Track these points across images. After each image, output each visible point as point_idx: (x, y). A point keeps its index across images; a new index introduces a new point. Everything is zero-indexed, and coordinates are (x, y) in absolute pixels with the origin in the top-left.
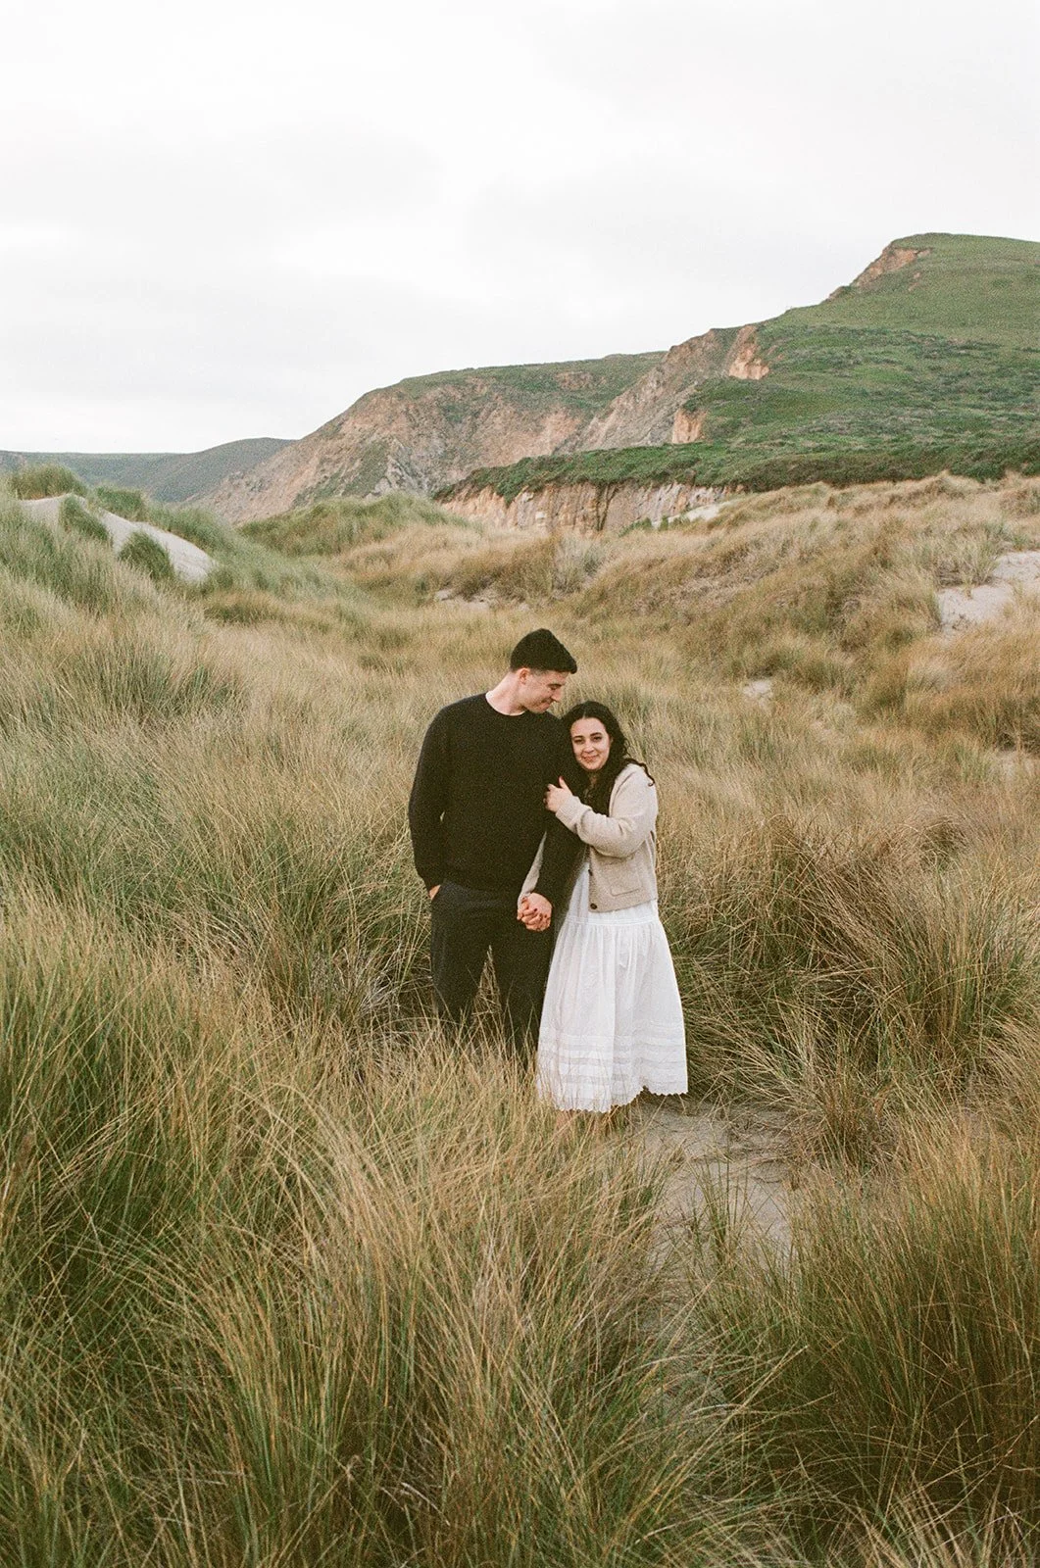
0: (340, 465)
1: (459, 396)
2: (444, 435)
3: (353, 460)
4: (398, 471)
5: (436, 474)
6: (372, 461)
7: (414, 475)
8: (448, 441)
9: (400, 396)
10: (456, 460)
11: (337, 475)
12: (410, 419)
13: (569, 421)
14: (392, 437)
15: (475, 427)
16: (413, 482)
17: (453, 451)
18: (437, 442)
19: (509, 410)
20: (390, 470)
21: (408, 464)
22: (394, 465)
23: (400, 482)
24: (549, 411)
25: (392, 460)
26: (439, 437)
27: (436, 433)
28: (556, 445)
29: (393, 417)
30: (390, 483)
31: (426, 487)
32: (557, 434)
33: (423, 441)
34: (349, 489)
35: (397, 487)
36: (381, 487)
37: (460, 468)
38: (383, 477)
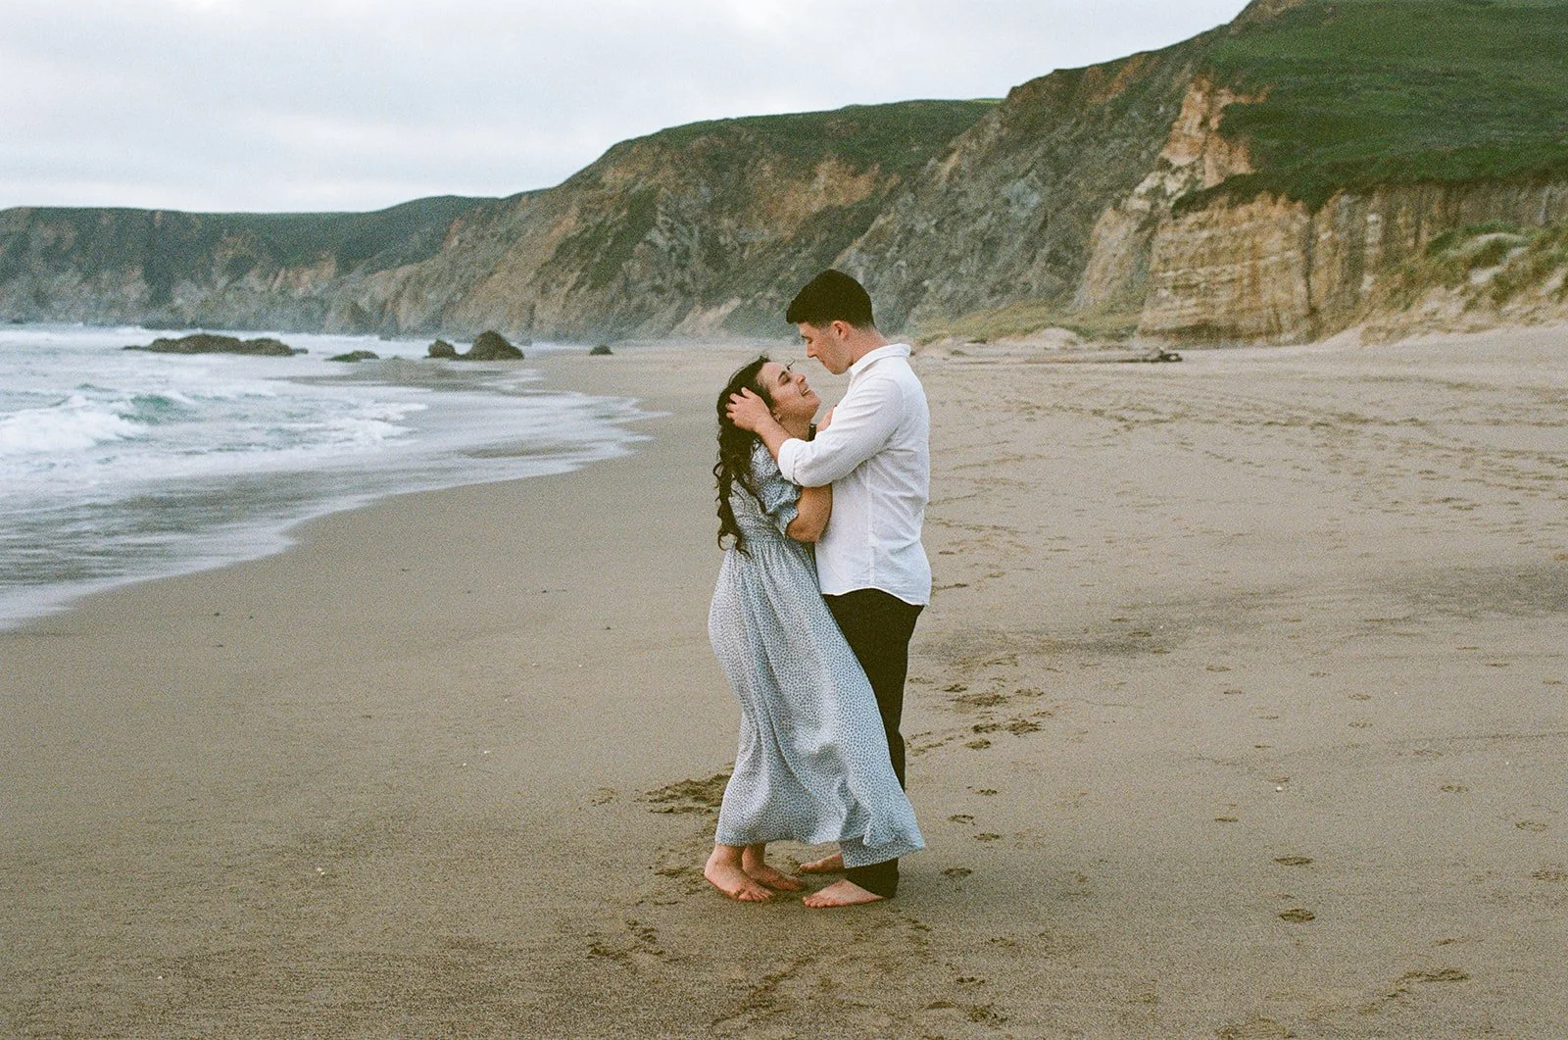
0: (603, 214)
1: (724, 145)
2: (712, 184)
3: (618, 210)
4: (668, 219)
5: (706, 222)
6: (640, 210)
7: (685, 223)
8: (715, 189)
9: (663, 145)
10: (725, 208)
11: (601, 224)
12: (676, 166)
13: (843, 168)
14: (659, 186)
15: (743, 176)
16: (684, 230)
17: (720, 199)
18: (704, 190)
19: (778, 158)
20: (660, 218)
21: (677, 212)
22: (662, 213)
23: (672, 230)
24: (820, 158)
25: (662, 208)
26: (707, 185)
27: (703, 182)
28: (829, 191)
29: (657, 166)
30: (660, 231)
31: (696, 234)
32: (831, 181)
33: (691, 189)
34: (618, 238)
35: (668, 234)
36: (654, 235)
37: (731, 216)
38: (653, 223)
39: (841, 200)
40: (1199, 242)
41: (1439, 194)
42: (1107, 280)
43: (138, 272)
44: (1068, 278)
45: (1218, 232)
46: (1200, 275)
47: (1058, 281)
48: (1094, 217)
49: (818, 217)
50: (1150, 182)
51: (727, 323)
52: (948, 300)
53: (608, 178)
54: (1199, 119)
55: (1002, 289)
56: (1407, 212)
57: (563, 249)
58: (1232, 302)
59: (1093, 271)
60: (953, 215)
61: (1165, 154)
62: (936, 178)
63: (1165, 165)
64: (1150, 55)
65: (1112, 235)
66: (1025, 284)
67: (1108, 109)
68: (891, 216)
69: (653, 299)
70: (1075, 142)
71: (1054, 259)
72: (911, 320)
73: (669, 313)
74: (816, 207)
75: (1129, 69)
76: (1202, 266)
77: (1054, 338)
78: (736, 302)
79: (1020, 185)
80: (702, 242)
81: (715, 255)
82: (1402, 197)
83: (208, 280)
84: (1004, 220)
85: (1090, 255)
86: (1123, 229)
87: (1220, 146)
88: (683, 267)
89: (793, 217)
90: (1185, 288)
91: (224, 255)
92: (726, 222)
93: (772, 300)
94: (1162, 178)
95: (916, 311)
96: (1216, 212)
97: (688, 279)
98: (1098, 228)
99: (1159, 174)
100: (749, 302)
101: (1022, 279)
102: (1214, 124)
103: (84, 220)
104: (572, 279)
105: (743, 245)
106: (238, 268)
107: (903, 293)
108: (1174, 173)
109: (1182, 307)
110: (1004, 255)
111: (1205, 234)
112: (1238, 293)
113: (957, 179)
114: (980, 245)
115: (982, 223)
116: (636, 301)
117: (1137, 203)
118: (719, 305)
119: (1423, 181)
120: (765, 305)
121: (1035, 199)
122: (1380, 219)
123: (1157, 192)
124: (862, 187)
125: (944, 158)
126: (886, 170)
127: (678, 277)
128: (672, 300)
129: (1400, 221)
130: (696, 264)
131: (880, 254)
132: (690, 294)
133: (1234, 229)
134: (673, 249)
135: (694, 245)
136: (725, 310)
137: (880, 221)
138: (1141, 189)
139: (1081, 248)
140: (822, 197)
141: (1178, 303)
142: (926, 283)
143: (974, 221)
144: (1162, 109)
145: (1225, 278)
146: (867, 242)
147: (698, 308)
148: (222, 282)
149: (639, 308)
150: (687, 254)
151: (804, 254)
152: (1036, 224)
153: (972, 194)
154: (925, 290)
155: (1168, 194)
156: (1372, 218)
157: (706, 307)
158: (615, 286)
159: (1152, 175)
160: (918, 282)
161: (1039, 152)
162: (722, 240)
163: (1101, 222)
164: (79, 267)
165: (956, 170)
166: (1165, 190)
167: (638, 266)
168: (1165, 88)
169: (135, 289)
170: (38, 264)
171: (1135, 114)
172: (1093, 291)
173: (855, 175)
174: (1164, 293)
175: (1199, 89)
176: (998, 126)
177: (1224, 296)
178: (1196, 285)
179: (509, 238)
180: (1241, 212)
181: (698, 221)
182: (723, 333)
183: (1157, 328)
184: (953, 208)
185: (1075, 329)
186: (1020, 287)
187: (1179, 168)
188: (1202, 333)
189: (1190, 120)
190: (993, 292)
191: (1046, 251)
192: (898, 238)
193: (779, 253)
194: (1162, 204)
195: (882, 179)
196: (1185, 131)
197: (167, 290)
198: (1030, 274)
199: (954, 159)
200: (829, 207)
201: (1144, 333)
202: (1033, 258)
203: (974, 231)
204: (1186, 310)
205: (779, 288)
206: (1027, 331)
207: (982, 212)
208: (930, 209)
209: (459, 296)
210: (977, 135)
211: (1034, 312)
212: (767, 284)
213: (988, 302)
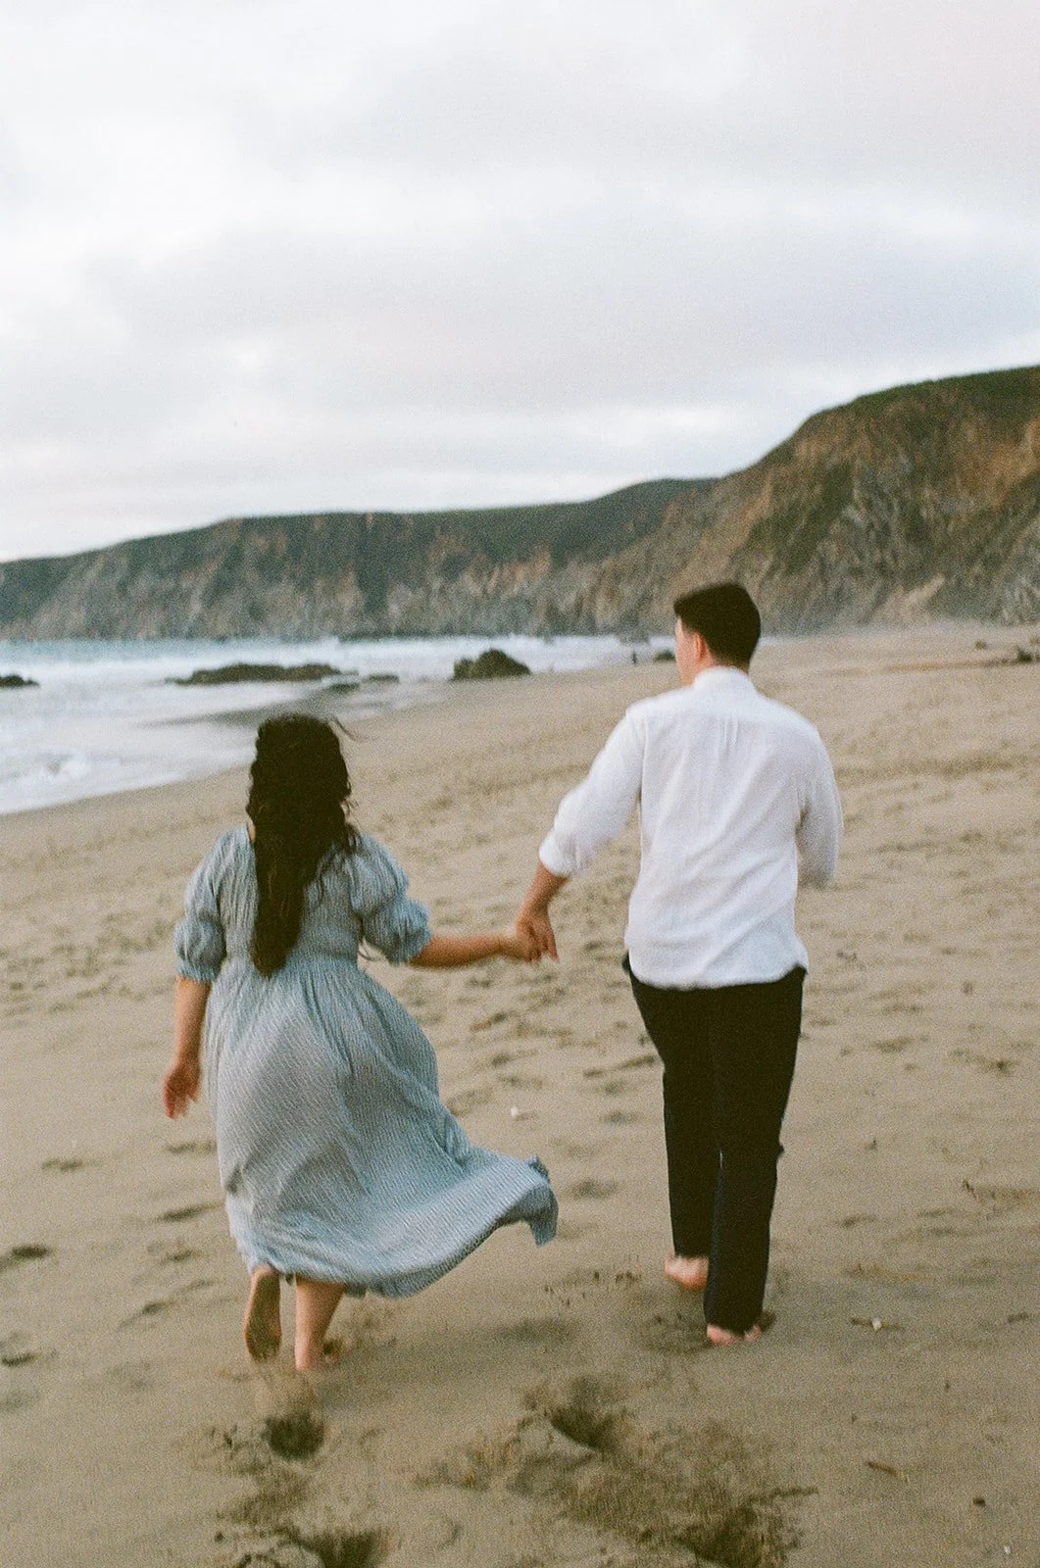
0: (798, 493)
2: (911, 452)
3: (812, 487)
4: (865, 494)
5: (906, 494)
6: (835, 486)
7: (882, 495)
8: (916, 458)
9: (858, 414)
10: (926, 479)
11: (795, 503)
12: (872, 437)
14: (854, 458)
15: (944, 441)
16: (883, 504)
18: (903, 459)
19: (982, 419)
20: (856, 494)
21: (875, 485)
22: (858, 487)
23: (869, 505)
24: (1027, 417)
25: (857, 482)
26: (905, 454)
27: (901, 450)
29: (852, 434)
30: (857, 507)
31: (896, 508)
33: (889, 460)
34: (814, 517)
35: (865, 510)
36: (850, 512)
37: (933, 485)
38: (849, 499)
43: (352, 578)
49: (1025, 482)
51: (934, 605)
53: (802, 451)
57: (756, 533)
69: (852, 583)
73: (870, 597)
74: (1024, 472)
78: (938, 581)
80: (903, 517)
81: (917, 531)
83: (422, 582)
88: (882, 546)
89: (1000, 483)
91: (437, 556)
92: (928, 493)
93: (977, 578)
97: (888, 558)
100: (954, 580)
103: (296, 527)
104: (767, 564)
105: (947, 518)
106: (452, 568)
116: (833, 586)
118: (922, 584)
120: (971, 583)
127: (877, 557)
128: (872, 582)
130: (897, 541)
132: (890, 575)
134: (872, 526)
135: (894, 523)
136: (928, 591)
140: (1031, 460)
147: (900, 589)
148: (436, 585)
149: (838, 593)
150: (886, 528)
157: (908, 588)
158: (811, 571)
162: (924, 513)
164: (293, 576)
167: (834, 547)
169: (349, 598)
170: (251, 576)
179: (706, 522)
181: (898, 494)
182: (927, 617)
193: (985, 525)
197: (382, 595)
205: (985, 563)
209: (656, 589)
212: (971, 561)
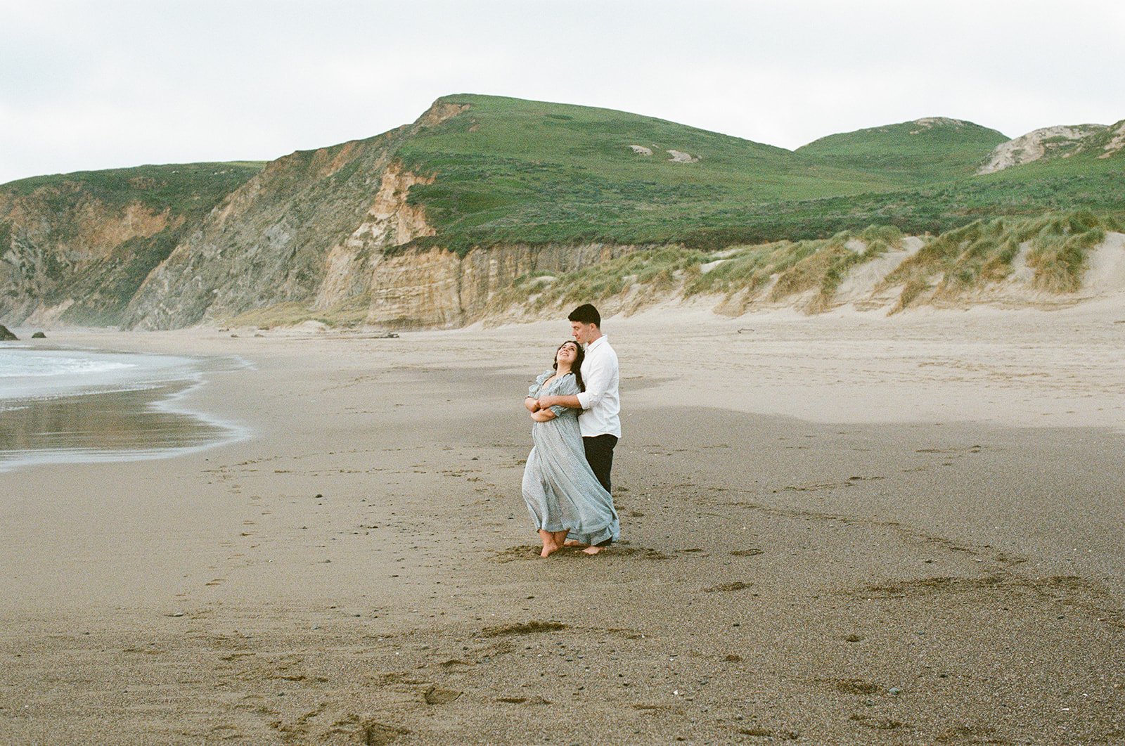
1: (58, 193)
2: (50, 221)
4: (19, 244)
5: (47, 246)
7: (31, 247)
8: (53, 224)
9: (14, 192)
10: (60, 237)
12: (24, 207)
13: (145, 211)
14: (12, 221)
15: (73, 214)
16: (31, 252)
17: (57, 231)
18: (45, 224)
19: (98, 203)
20: (14, 244)
21: (26, 239)
22: (16, 240)
23: (22, 252)
24: (129, 204)
25: (15, 237)
26: (47, 221)
27: (43, 218)
28: (136, 227)
29: (11, 207)
30: (14, 253)
31: (40, 255)
32: (136, 219)
33: (35, 224)
35: (20, 255)
36: (9, 255)
37: (65, 242)
38: (9, 248)
39: (144, 233)
40: (400, 274)
41: (527, 250)
42: (337, 289)
44: (310, 288)
45: (410, 268)
46: (400, 292)
47: (304, 290)
48: (326, 249)
49: (127, 244)
50: (363, 229)
51: (65, 316)
52: (231, 302)
54: (393, 191)
55: (268, 295)
56: (511, 259)
58: (418, 307)
59: (328, 284)
60: (232, 247)
61: (372, 211)
62: (217, 221)
63: (372, 218)
64: (359, 142)
65: (339, 262)
66: (282, 292)
67: (333, 180)
68: (187, 246)
69: (10, 300)
70: (312, 201)
71: (301, 276)
72: (207, 315)
73: (22, 310)
74: (125, 237)
75: (344, 152)
76: (402, 287)
77: (312, 326)
78: (70, 302)
79: (277, 228)
80: (44, 261)
81: (54, 270)
82: (508, 251)
84: (266, 250)
85: (325, 274)
86: (346, 258)
87: (408, 211)
88: (31, 278)
89: (109, 244)
90: (392, 298)
92: (61, 247)
93: (96, 301)
94: (370, 227)
95: (210, 309)
96: (409, 256)
97: (34, 286)
98: (331, 258)
99: (368, 224)
100: (80, 302)
101: (280, 289)
102: (404, 196)
105: (74, 263)
107: (200, 298)
108: (378, 223)
109: (390, 310)
110: (268, 273)
111: (403, 269)
112: (421, 301)
113: (231, 222)
114: (252, 267)
115: (252, 252)
117: (354, 242)
118: (58, 304)
119: (519, 242)
120: (91, 305)
121: (285, 237)
122: (497, 262)
123: (366, 236)
124: (158, 224)
125: (222, 208)
126: (176, 213)
127: (27, 285)
128: (22, 302)
129: (507, 263)
130: (40, 275)
131: (180, 271)
132: (35, 297)
133: (419, 267)
134: (23, 265)
135: (38, 263)
136: (62, 308)
137: (179, 249)
138: (357, 233)
139: (318, 269)
140: (130, 230)
141: (388, 307)
142: (215, 291)
143: (246, 251)
144: (368, 182)
145: (414, 293)
146: (171, 263)
147: (43, 306)
150: (33, 268)
151: (119, 269)
152: (289, 253)
153: (244, 233)
154: (215, 296)
155: (375, 236)
156: (492, 262)
157: (49, 305)
159: (363, 225)
160: (210, 290)
161: (288, 206)
162: (58, 259)
163: (332, 253)
165: (231, 215)
166: (372, 234)
168: (371, 168)
171: (351, 184)
172: (328, 296)
173: (153, 215)
174: (381, 301)
175: (392, 172)
176: (259, 187)
177: (414, 303)
178: (399, 297)
180: (423, 257)
181: (40, 246)
182: (62, 324)
183: (376, 321)
184: (232, 242)
185: (324, 321)
186: (279, 293)
187: (381, 221)
188: (403, 322)
189: (387, 191)
190: (262, 297)
191: (296, 271)
192: (192, 261)
193: (101, 269)
194: (371, 243)
195: (172, 218)
196: (384, 197)
198: (285, 285)
199: (229, 209)
200: (135, 238)
201: (369, 323)
202: (287, 276)
203: (246, 258)
204: (394, 311)
205: (102, 292)
206: (294, 323)
207: (252, 245)
208: (214, 242)
210: (245, 192)
211: (290, 310)
212: (92, 290)
213: (259, 303)
